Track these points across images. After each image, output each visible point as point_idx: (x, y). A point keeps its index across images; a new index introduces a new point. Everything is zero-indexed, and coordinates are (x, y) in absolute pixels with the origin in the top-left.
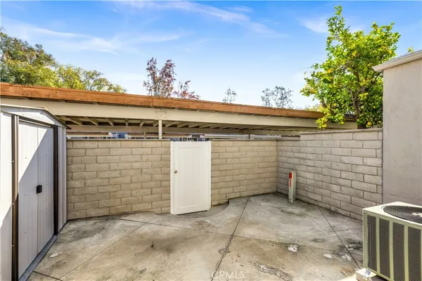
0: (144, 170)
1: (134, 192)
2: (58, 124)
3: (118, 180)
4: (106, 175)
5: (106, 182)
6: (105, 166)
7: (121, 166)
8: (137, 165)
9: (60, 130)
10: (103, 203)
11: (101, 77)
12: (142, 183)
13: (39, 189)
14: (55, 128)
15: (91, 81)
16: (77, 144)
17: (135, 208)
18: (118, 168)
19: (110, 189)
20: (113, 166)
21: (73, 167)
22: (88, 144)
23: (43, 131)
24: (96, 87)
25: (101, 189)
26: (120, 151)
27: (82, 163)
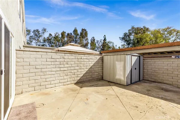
0: (169, 70)
1: (164, 77)
2: (140, 55)
3: (158, 71)
4: (154, 69)
5: (154, 71)
6: (154, 67)
7: (159, 67)
8: (166, 67)
9: (141, 57)
10: (153, 77)
11: (172, 29)
12: (168, 74)
13: (136, 69)
14: (140, 56)
15: (166, 33)
16: (146, 60)
17: (165, 82)
18: (158, 68)
19: (155, 74)
20: (156, 67)
21: (145, 66)
22: (148, 60)
23: (137, 57)
24: (168, 35)
25: (152, 73)
26: (159, 62)
27: (147, 65)
